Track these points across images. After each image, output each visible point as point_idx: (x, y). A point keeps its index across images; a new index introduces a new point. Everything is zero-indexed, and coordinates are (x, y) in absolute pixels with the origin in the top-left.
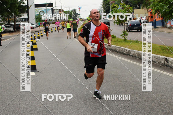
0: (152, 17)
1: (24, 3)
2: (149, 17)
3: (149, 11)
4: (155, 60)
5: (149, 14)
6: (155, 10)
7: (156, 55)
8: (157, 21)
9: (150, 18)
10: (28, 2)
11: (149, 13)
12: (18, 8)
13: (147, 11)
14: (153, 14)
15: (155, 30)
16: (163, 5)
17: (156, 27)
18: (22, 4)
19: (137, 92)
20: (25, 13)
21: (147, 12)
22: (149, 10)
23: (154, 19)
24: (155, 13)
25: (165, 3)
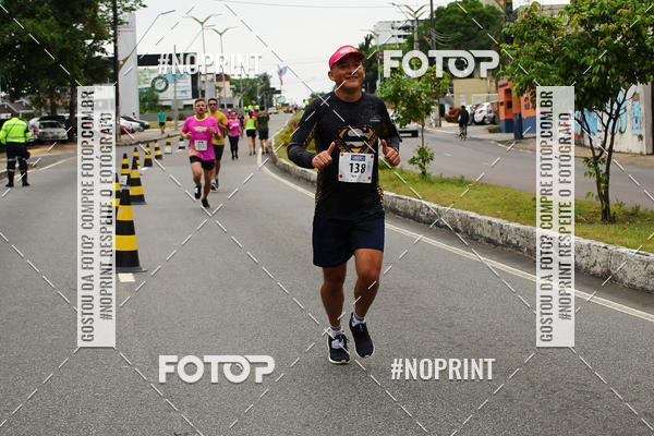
0: (509, 105)
1: (103, 51)
2: (502, 104)
3: (502, 86)
4: (518, 242)
5: (500, 96)
6: (521, 84)
7: (522, 227)
8: (524, 116)
9: (502, 109)
10: (116, 48)
11: (502, 91)
12: (85, 67)
13: (494, 84)
14: (514, 95)
15: (518, 145)
16: (546, 69)
17: (522, 138)
18: (97, 54)
19: (459, 342)
20: (106, 82)
21: (494, 89)
22: (500, 83)
23: (514, 110)
24: (521, 93)
25: (551, 63)
